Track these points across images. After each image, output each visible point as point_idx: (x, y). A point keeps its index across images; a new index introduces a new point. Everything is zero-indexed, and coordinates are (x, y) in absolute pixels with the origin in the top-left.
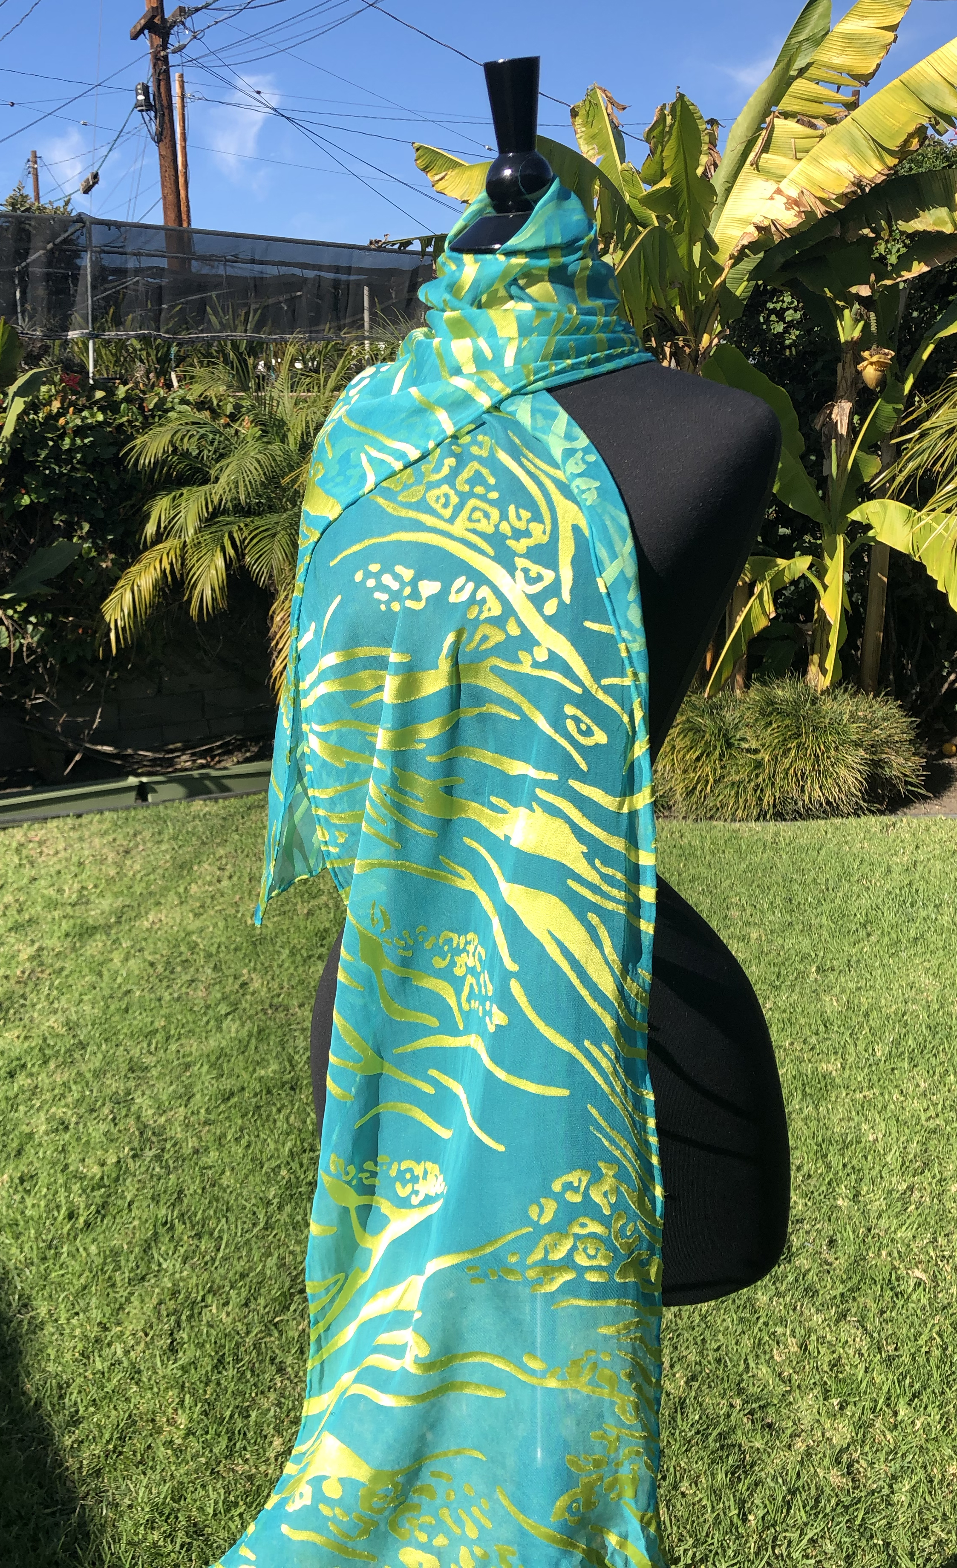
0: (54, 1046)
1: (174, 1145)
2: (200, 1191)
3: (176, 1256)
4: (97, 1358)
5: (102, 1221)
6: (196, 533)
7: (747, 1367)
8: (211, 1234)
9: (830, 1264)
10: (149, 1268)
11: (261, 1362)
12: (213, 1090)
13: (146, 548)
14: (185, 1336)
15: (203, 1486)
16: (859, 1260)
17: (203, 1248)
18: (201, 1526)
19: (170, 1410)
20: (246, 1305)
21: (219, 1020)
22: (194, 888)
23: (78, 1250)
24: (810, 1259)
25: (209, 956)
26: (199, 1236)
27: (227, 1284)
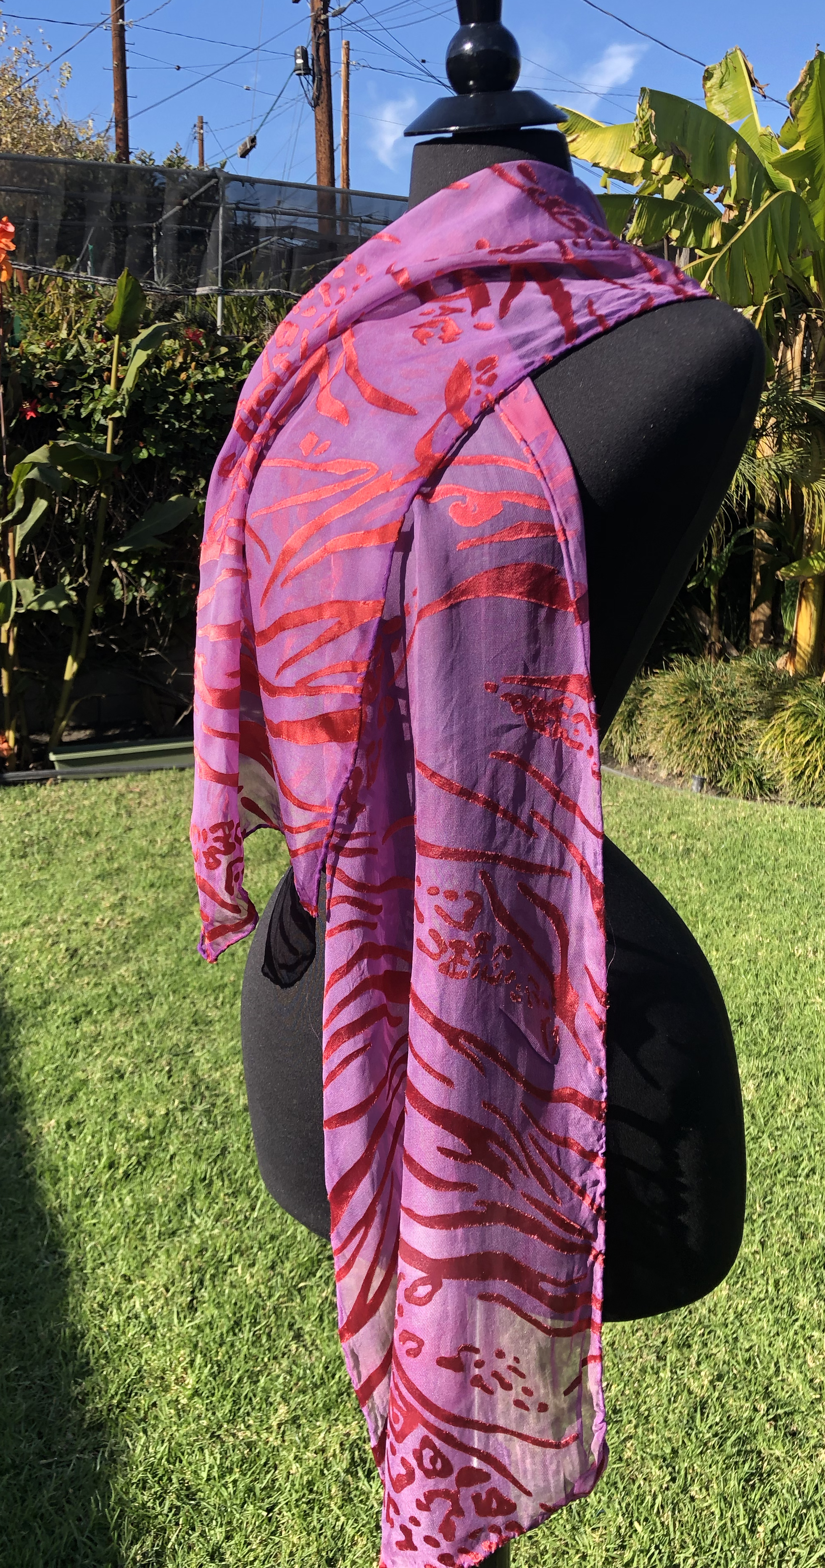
1: (225, 1102)
2: (243, 1149)
3: (209, 1213)
4: (115, 1311)
5: (142, 1173)
8: (249, 1194)
10: (180, 1222)
11: (278, 1327)
14: (206, 1294)
15: (201, 1449)
17: (238, 1209)
18: (193, 1490)
19: (179, 1370)
20: (273, 1267)
23: (113, 1200)
26: (234, 1194)
27: (257, 1246)
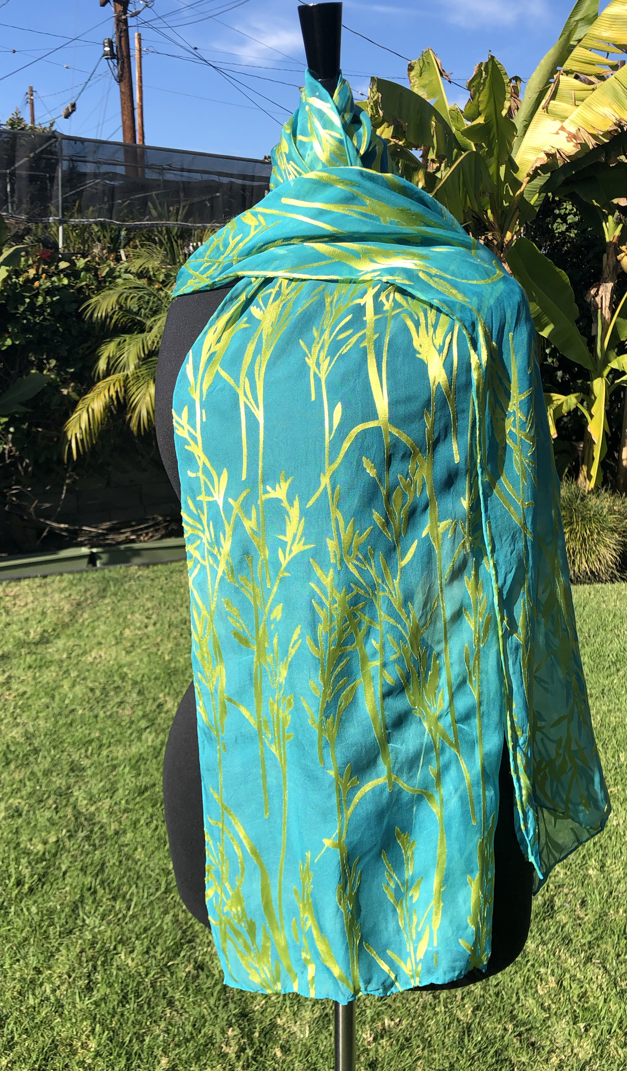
0: (14, 752)
1: (101, 828)
2: (117, 864)
3: (96, 914)
4: (31, 996)
5: (42, 887)
6: (136, 368)
7: (518, 999)
8: (124, 897)
9: (583, 919)
10: (74, 923)
11: (155, 997)
12: (132, 785)
13: (99, 380)
14: (99, 977)
16: (603, 915)
17: (117, 908)
19: (84, 1037)
20: (147, 952)
21: (141, 732)
22: (127, 632)
23: (22, 910)
24: (567, 916)
25: (135, 683)
26: (114, 899)
27: (134, 936)
